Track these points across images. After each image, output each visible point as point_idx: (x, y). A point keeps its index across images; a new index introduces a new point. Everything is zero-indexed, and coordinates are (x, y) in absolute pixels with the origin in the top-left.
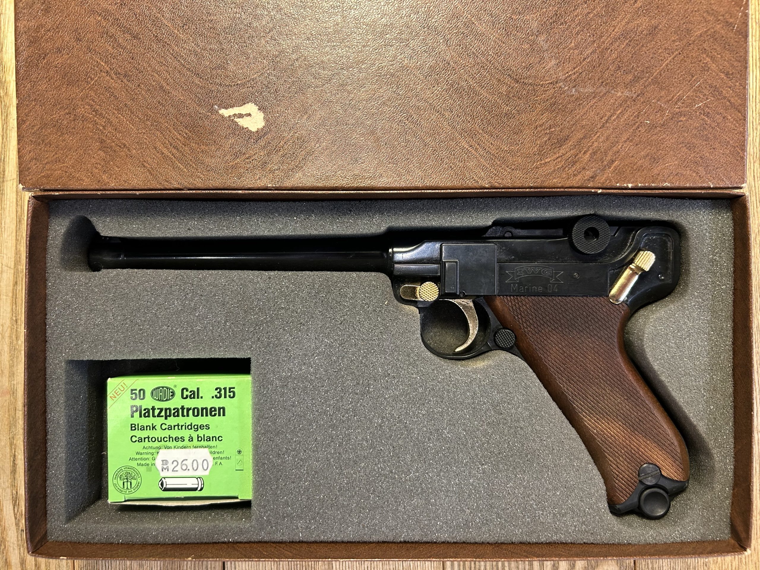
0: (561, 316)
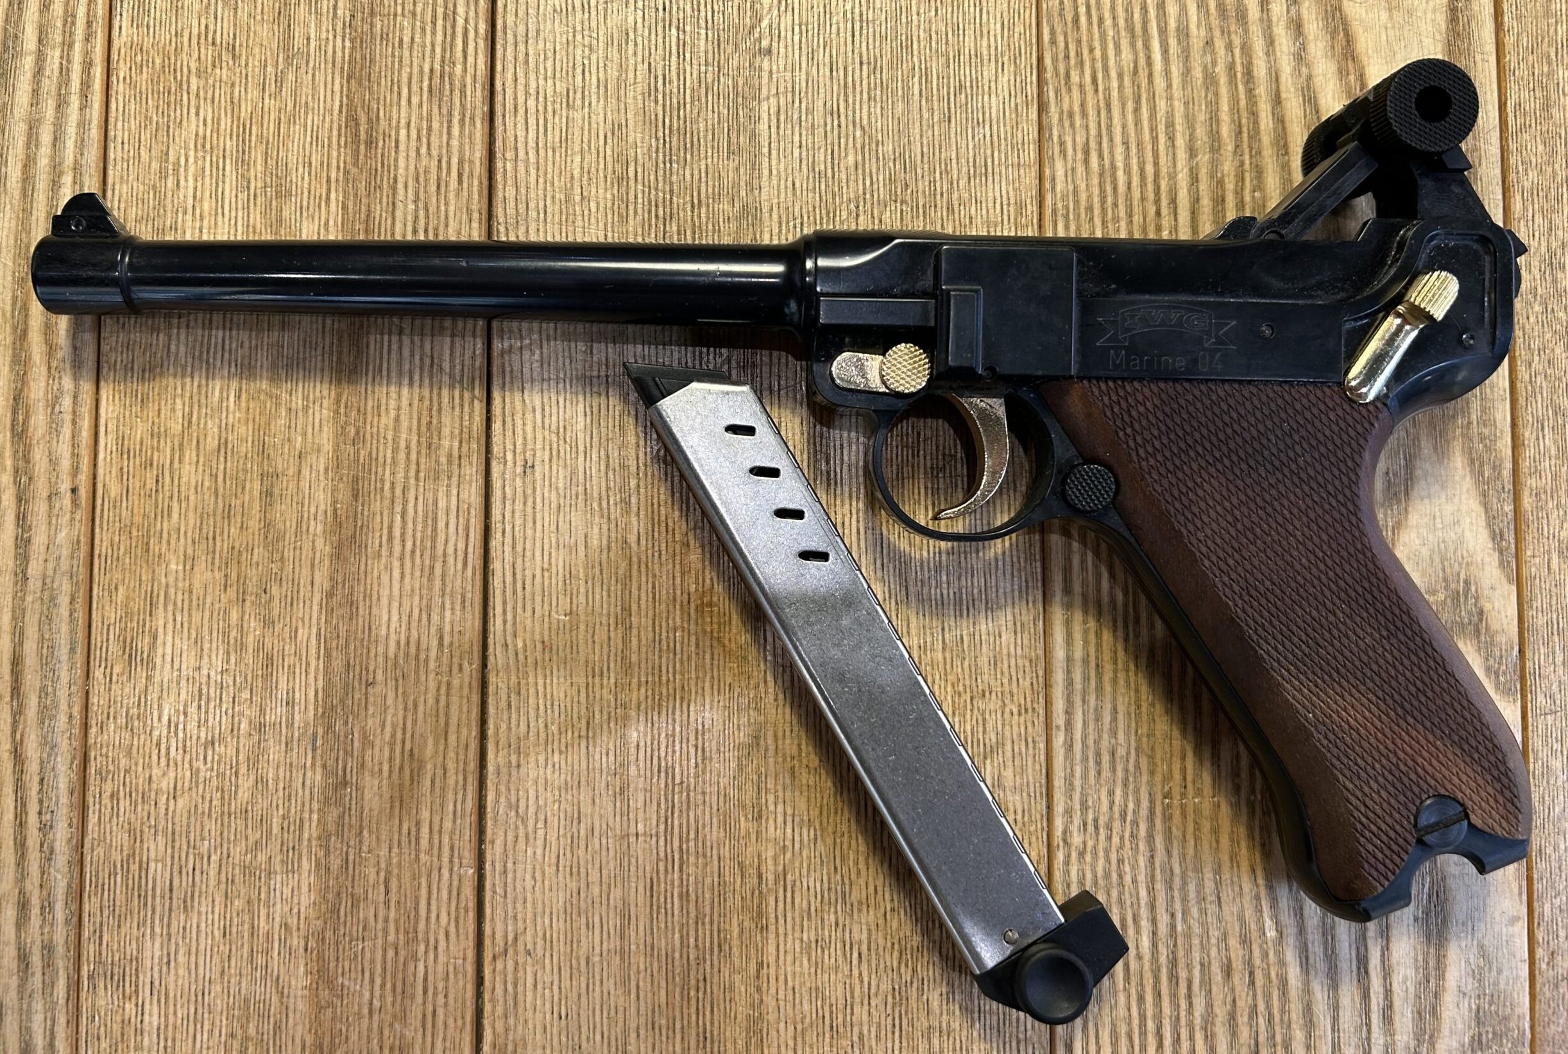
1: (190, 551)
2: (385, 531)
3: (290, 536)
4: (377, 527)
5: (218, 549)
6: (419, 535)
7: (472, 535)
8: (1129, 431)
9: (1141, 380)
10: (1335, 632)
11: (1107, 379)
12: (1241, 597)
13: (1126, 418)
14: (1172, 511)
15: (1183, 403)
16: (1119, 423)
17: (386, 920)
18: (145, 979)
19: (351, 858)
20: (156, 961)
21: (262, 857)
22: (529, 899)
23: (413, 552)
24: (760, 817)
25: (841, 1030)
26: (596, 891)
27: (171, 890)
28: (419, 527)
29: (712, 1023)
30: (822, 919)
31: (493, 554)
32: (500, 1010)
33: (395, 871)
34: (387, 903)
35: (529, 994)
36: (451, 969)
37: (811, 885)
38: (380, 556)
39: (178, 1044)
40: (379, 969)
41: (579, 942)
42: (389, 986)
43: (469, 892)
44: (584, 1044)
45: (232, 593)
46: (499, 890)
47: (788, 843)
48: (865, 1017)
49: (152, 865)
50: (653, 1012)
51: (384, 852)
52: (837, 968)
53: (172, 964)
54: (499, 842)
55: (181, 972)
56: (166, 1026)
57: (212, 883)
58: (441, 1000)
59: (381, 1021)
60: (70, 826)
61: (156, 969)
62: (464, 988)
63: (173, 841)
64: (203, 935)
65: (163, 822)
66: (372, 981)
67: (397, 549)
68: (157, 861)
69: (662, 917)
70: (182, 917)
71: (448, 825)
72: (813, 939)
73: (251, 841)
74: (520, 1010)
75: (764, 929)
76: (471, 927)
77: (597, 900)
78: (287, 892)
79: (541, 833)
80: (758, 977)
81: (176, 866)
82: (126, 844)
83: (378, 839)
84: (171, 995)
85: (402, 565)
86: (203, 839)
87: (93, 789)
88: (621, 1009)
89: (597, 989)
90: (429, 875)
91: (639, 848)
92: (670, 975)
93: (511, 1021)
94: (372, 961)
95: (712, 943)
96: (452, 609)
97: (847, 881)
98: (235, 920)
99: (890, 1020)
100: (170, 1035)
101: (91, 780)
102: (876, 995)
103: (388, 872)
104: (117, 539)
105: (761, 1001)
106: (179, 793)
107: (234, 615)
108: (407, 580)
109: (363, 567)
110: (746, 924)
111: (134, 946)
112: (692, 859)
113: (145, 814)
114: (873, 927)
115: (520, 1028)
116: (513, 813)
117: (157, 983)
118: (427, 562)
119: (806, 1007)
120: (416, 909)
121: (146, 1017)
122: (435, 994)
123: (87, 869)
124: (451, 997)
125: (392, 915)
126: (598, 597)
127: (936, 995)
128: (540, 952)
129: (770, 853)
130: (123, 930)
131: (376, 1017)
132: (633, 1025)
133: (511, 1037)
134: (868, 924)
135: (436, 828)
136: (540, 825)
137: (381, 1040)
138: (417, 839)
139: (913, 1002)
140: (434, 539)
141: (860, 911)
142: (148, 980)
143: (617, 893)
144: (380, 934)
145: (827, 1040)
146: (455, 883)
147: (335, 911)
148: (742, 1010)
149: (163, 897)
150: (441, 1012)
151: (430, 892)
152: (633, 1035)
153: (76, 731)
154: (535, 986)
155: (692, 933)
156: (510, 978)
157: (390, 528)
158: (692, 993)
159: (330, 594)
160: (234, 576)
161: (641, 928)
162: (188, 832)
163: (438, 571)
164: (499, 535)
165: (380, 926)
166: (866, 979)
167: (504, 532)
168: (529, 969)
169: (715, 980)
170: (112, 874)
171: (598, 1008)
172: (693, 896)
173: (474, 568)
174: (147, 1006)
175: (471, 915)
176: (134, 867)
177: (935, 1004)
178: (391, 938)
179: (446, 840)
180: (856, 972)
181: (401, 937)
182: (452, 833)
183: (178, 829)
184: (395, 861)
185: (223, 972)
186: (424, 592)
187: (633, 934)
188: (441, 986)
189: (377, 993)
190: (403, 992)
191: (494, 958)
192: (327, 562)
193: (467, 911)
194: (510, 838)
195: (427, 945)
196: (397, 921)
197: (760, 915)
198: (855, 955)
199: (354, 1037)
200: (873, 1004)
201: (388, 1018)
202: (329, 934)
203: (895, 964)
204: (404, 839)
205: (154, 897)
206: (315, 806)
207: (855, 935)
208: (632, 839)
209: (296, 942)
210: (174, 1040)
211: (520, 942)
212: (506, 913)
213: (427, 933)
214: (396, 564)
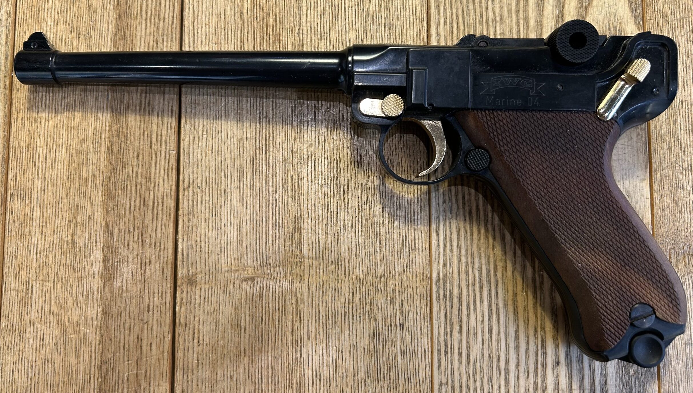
0: (542, 133)
1: (56, 17)
2: (139, 8)
3: (99, 11)
4: (136, 6)
5: (68, 16)
6: (153, 10)
7: (176, 9)
8: (495, 133)
9: (501, 110)
10: (592, 226)
11: (485, 110)
12: (547, 210)
13: (494, 127)
14: (515, 170)
15: (521, 121)
16: (491, 130)
17: (137, 173)
18: (34, 197)
19: (122, 146)
20: (39, 189)
21: (84, 146)
22: (199, 165)
23: (151, 17)
24: (301, 131)
25: (336, 222)
26: (229, 161)
27: (46, 159)
28: (154, 6)
29: (279, 219)
30: (328, 175)
31: (184, 18)
32: (186, 212)
33: (141, 152)
34: (138, 166)
35: (199, 205)
36: (165, 194)
37: (323, 161)
38: (137, 19)
39: (48, 224)
40: (133, 194)
41: (221, 183)
42: (138, 201)
43: (173, 161)
44: (223, 227)
45: (74, 34)
46: (187, 161)
47: (313, 143)
48: (346, 217)
49: (38, 149)
50: (253, 213)
51: (136, 144)
52: (334, 196)
53: (46, 190)
54: (187, 141)
55: (50, 194)
56: (43, 217)
57: (63, 156)
58: (160, 208)
59: (134, 216)
60: (4, 131)
61: (39, 192)
62: (171, 203)
63: (47, 138)
64: (59, 179)
65: (43, 130)
66: (131, 199)
67: (144, 16)
68: (40, 147)
69: (258, 173)
70: (51, 171)
71: (164, 132)
72: (323, 183)
73: (80, 138)
74: (195, 212)
75: (302, 179)
76: (174, 176)
77: (229, 166)
78: (95, 161)
79: (205, 136)
80: (299, 199)
81: (48, 149)
82: (27, 140)
83: (134, 138)
84: (45, 203)
85: (146, 23)
86: (60, 138)
87: (14, 116)
88: (239, 213)
89: (229, 203)
90: (156, 154)
91: (247, 144)
92: (261, 198)
93: (191, 217)
94: (131, 190)
95: (279, 184)
96: (167, 41)
97: (338, 159)
98: (73, 172)
99: (357, 219)
100: (44, 221)
101: (13, 112)
102: (351, 208)
103: (138, 153)
104: (26, 12)
105: (301, 210)
106: (50, 118)
107: (75, 44)
108: (148, 29)
109: (129, 23)
110: (294, 176)
111: (30, 183)
112: (271, 149)
113: (36, 127)
114: (350, 179)
115: (195, 220)
116: (193, 128)
117: (39, 198)
118: (157, 21)
119: (320, 212)
120: (150, 168)
121: (35, 213)
122: (158, 205)
123: (11, 150)
124: (165, 206)
125: (140, 171)
126: (230, 36)
127: (378, 209)
128: (204, 187)
129: (305, 147)
130: (25, 176)
131: (132, 214)
132: (245, 219)
133: (191, 224)
134: (347, 177)
135: (159, 134)
136: (205, 133)
137: (134, 224)
138: (151, 138)
139: (367, 212)
140: (160, 12)
141: (344, 172)
142: (36, 197)
143: (238, 163)
144: (134, 179)
145: (329, 227)
146: (167, 158)
147: (115, 169)
148: (292, 212)
149: (42, 162)
150: (160, 213)
151: (156, 161)
152: (244, 224)
153: (7, 91)
154: (202, 202)
155: (271, 180)
156: (191, 199)
157: (141, 7)
158: (271, 206)
159: (116, 35)
160: (75, 26)
161: (249, 177)
162: (54, 135)
163: (161, 25)
164: (187, 10)
165: (134, 176)
166: (347, 201)
167: (189, 9)
168: (199, 195)
169: (281, 200)
170: (21, 152)
171: (229, 211)
172: (271, 165)
173: (176, 24)
174: (35, 208)
175: (174, 171)
176: (31, 149)
177: (377, 212)
178: (139, 180)
179: (163, 139)
180: (342, 198)
181: (144, 180)
182: (166, 136)
183: (49, 134)
184: (141, 147)
185: (67, 194)
186: (155, 34)
187: (245, 180)
188: (160, 201)
189: (133, 205)
190: (144, 204)
191: (184, 190)
192: (114, 22)
193: (172, 169)
194: (191, 138)
195: (155, 184)
196: (142, 173)
197: (300, 172)
198: (342, 190)
199: (122, 223)
200: (350, 212)
201: (136, 215)
202: (112, 179)
203: (359, 195)
204: (145, 138)
205: (39, 162)
206: (108, 124)
207: (342, 182)
208: (245, 140)
209: (98, 182)
210: (46, 223)
211: (196, 183)
212: (189, 170)
213: (155, 178)
214: (144, 22)
